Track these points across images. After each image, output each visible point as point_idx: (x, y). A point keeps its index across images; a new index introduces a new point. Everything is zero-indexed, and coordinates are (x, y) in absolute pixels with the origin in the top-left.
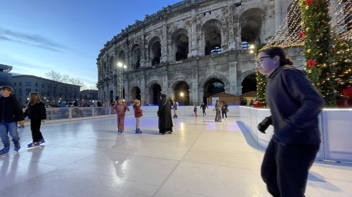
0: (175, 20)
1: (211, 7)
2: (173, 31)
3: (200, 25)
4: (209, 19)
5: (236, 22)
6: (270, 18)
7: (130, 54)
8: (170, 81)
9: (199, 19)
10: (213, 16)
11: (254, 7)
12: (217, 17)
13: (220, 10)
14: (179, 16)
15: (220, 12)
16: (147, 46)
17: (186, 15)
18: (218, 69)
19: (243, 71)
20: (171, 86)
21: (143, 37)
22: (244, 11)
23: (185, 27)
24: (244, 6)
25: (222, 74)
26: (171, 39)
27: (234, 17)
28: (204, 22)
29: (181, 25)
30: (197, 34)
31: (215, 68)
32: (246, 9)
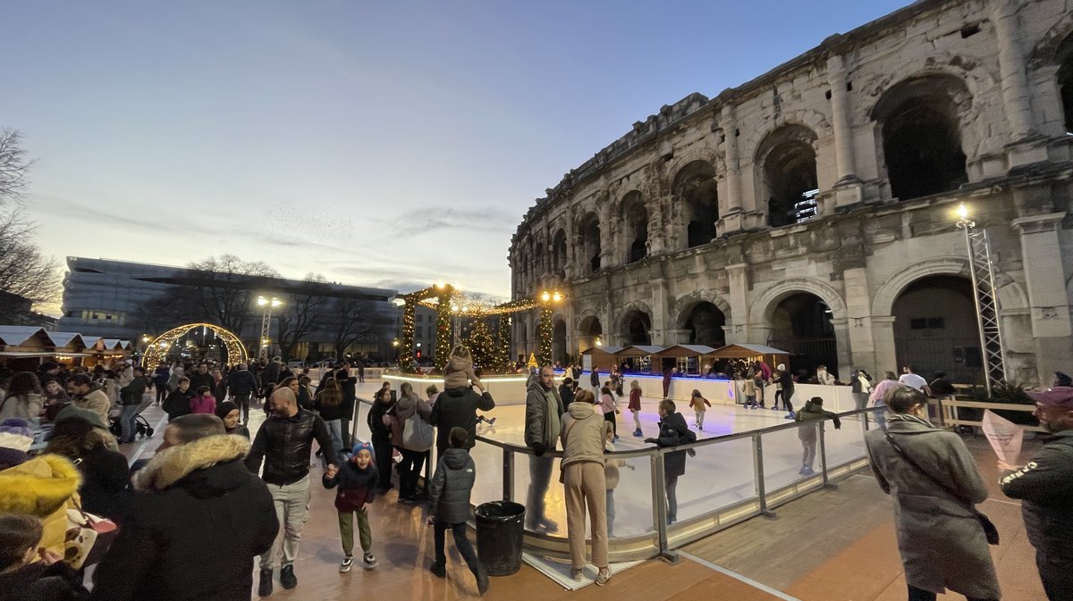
0: (583, 197)
1: (629, 168)
2: (580, 219)
3: (614, 204)
4: (626, 192)
5: (666, 194)
6: (722, 179)
7: (534, 261)
8: (577, 316)
9: (614, 192)
10: (631, 186)
11: (694, 158)
12: (638, 186)
13: (642, 171)
14: (587, 188)
15: (642, 176)
16: (551, 248)
17: (596, 187)
18: (640, 294)
19: (678, 297)
20: (578, 327)
21: (545, 231)
22: (678, 169)
23: (595, 209)
24: (678, 159)
25: (647, 303)
26: (580, 234)
27: (661, 183)
28: (620, 199)
29: (589, 206)
30: (610, 223)
31: (636, 290)
32: (681, 165)
